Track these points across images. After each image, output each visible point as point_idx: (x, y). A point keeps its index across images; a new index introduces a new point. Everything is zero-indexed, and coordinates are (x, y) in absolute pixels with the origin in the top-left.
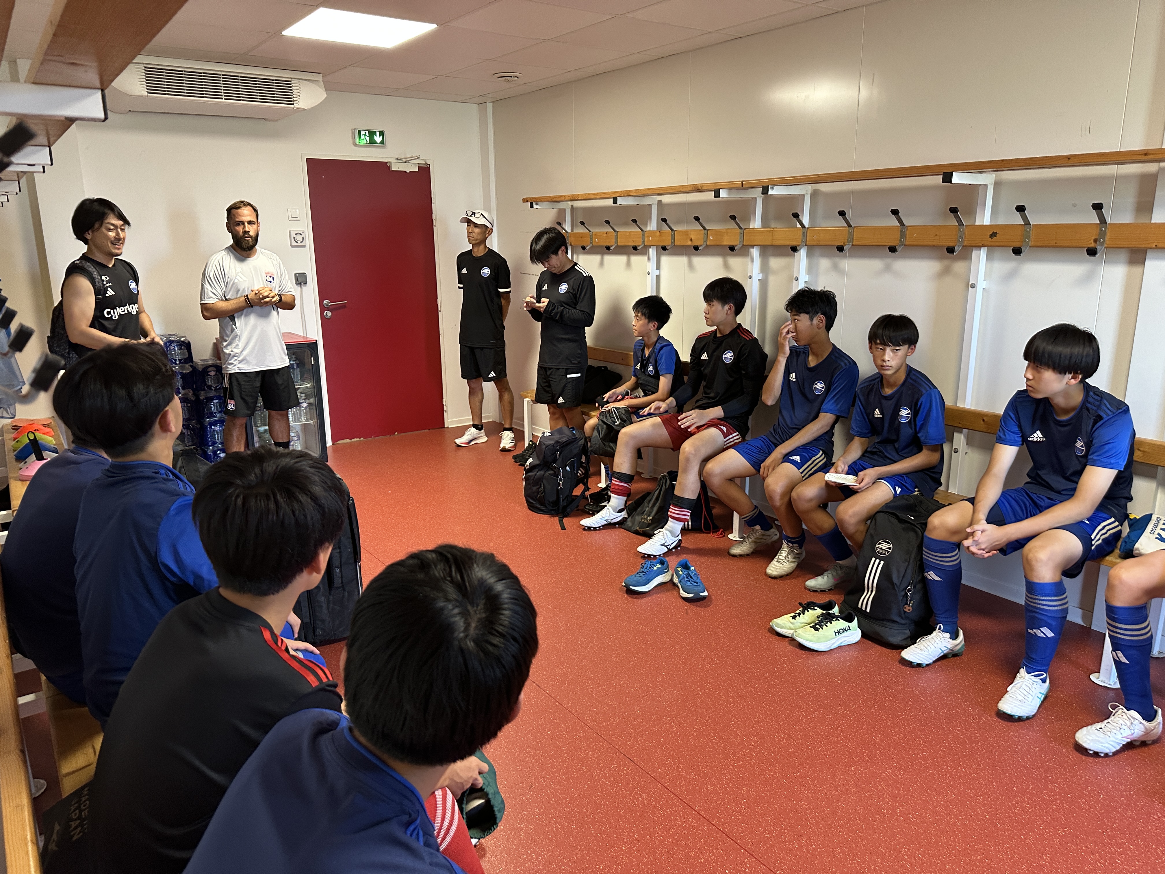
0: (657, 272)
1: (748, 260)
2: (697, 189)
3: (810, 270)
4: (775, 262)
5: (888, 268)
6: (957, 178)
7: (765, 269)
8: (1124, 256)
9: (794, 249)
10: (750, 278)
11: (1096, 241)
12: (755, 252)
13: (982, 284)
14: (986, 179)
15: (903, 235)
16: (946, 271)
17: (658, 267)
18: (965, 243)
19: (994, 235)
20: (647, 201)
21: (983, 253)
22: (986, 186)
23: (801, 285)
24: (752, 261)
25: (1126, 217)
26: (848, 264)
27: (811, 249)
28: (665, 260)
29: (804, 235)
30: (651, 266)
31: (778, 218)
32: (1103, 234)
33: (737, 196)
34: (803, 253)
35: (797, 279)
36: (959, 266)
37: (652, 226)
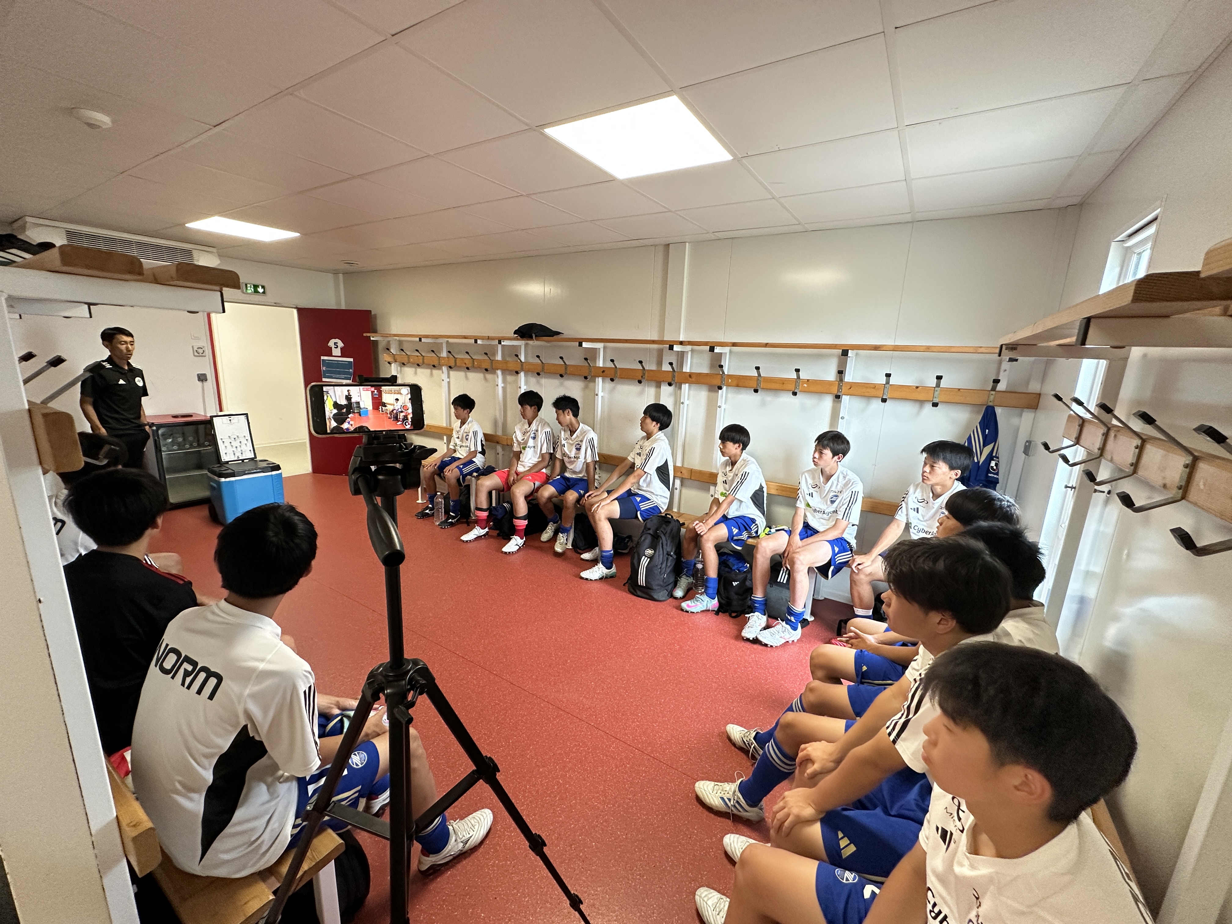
0: (448, 380)
1: (496, 376)
2: (465, 337)
3: (526, 383)
4: (509, 378)
5: (562, 384)
6: (585, 345)
7: (504, 382)
8: (654, 384)
9: (517, 373)
10: (497, 385)
11: (642, 377)
12: (499, 372)
13: (601, 394)
14: (600, 346)
15: (566, 369)
16: (586, 387)
17: (449, 377)
18: (592, 374)
19: (603, 372)
20: (440, 341)
21: (600, 379)
22: (600, 349)
23: (523, 391)
24: (498, 377)
25: (654, 367)
26: (544, 381)
27: (527, 372)
28: (452, 373)
29: (522, 365)
30: (444, 376)
31: (510, 356)
32: (644, 374)
33: (486, 342)
34: (522, 374)
35: (520, 388)
36: (591, 384)
37: (444, 354)
